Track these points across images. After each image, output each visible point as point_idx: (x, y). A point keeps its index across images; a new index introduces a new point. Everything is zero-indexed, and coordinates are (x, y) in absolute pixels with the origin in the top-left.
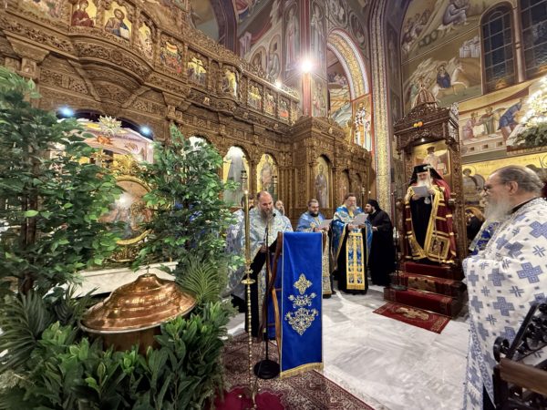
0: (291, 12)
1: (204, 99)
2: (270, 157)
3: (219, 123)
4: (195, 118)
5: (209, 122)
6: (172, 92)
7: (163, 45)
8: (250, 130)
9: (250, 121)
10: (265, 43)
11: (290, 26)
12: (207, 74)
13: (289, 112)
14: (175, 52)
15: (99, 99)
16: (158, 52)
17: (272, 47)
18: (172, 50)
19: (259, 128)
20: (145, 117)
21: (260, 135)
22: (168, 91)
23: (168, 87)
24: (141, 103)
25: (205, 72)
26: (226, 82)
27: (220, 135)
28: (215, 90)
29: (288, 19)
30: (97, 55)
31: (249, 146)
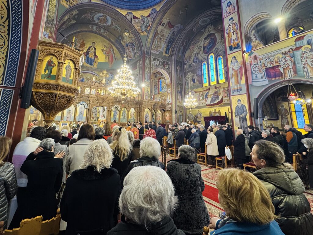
19: (130, 103)
31: (127, 107)
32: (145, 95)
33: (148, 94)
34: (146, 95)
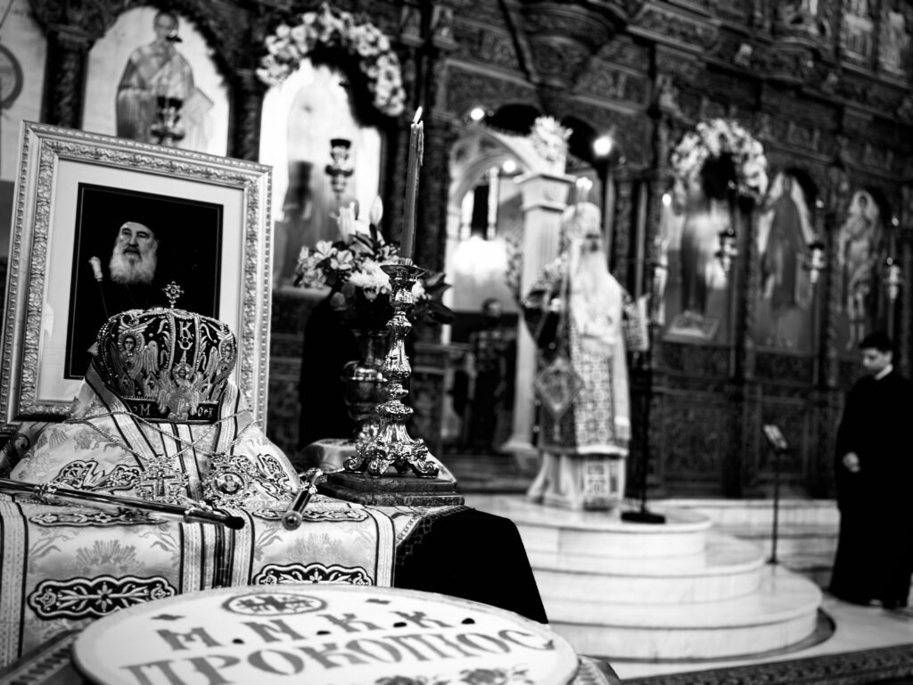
1: (737, 48)
2: (870, 202)
6: (676, 41)
8: (829, 123)
9: (839, 99)
15: (536, 79)
19: (857, 115)
20: (608, 112)
21: (854, 137)
22: (670, 40)
23: (670, 32)
24: (606, 78)
28: (768, 24)
31: (822, 168)
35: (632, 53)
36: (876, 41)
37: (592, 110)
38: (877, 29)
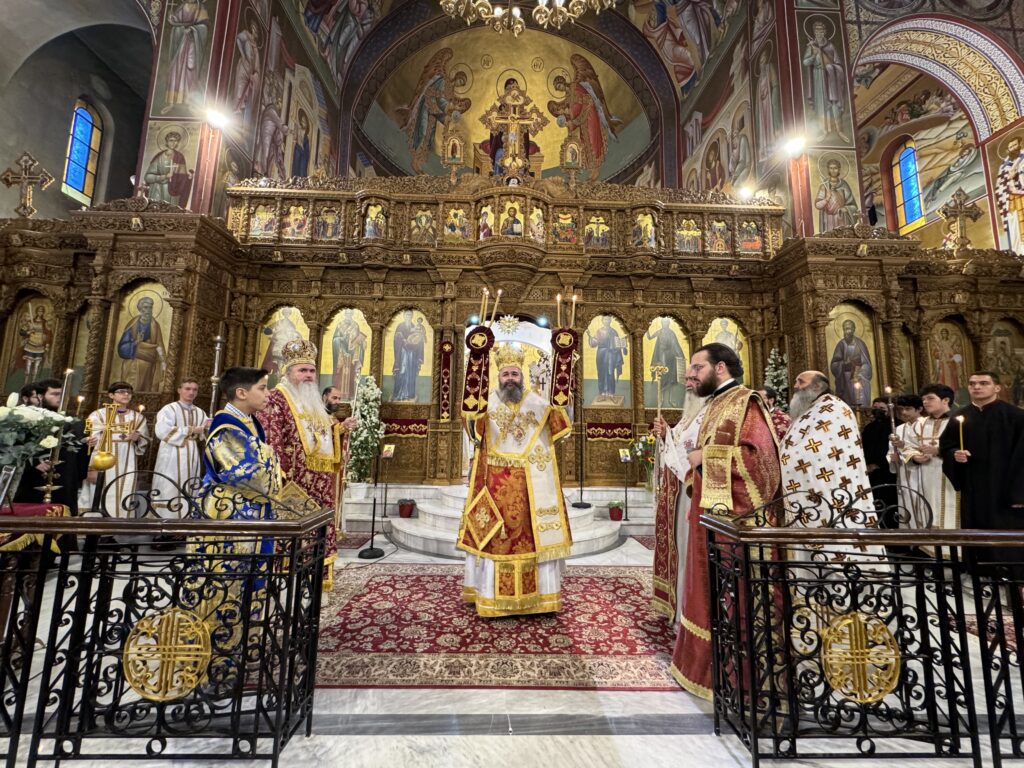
0: (763, 59)
1: (607, 264)
2: (730, 322)
3: (633, 289)
4: (599, 292)
5: (618, 293)
6: (568, 269)
7: (556, 219)
8: (686, 286)
9: (684, 274)
10: (724, 122)
11: (763, 82)
12: (610, 232)
13: (764, 237)
14: (569, 221)
16: (550, 231)
17: (737, 125)
18: (566, 220)
19: (697, 280)
20: (540, 307)
21: (706, 291)
22: (563, 269)
23: (563, 266)
24: (536, 293)
25: (607, 229)
26: (639, 231)
27: (634, 306)
28: (622, 249)
29: (758, 73)
30: (496, 260)
31: (686, 311)
32: (816, 214)
33: (844, 202)
34: (825, 210)
35: (549, 278)
36: (703, 240)
37: (532, 307)
38: (703, 234)
